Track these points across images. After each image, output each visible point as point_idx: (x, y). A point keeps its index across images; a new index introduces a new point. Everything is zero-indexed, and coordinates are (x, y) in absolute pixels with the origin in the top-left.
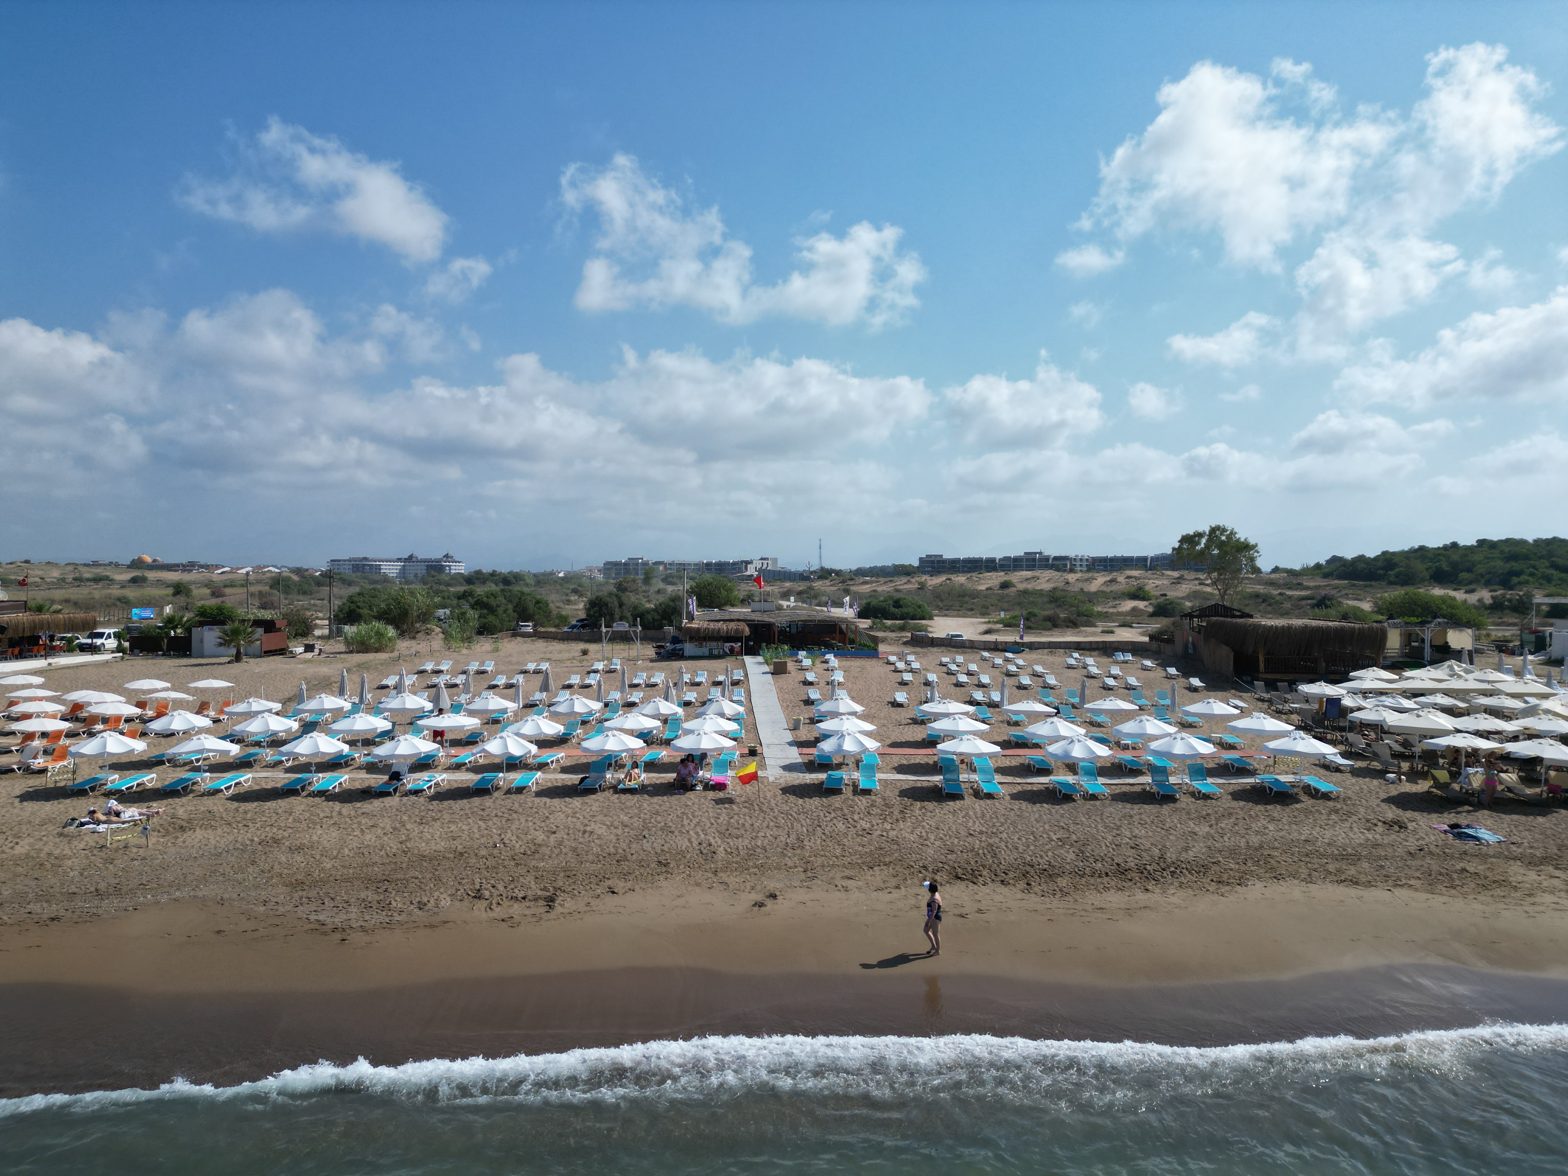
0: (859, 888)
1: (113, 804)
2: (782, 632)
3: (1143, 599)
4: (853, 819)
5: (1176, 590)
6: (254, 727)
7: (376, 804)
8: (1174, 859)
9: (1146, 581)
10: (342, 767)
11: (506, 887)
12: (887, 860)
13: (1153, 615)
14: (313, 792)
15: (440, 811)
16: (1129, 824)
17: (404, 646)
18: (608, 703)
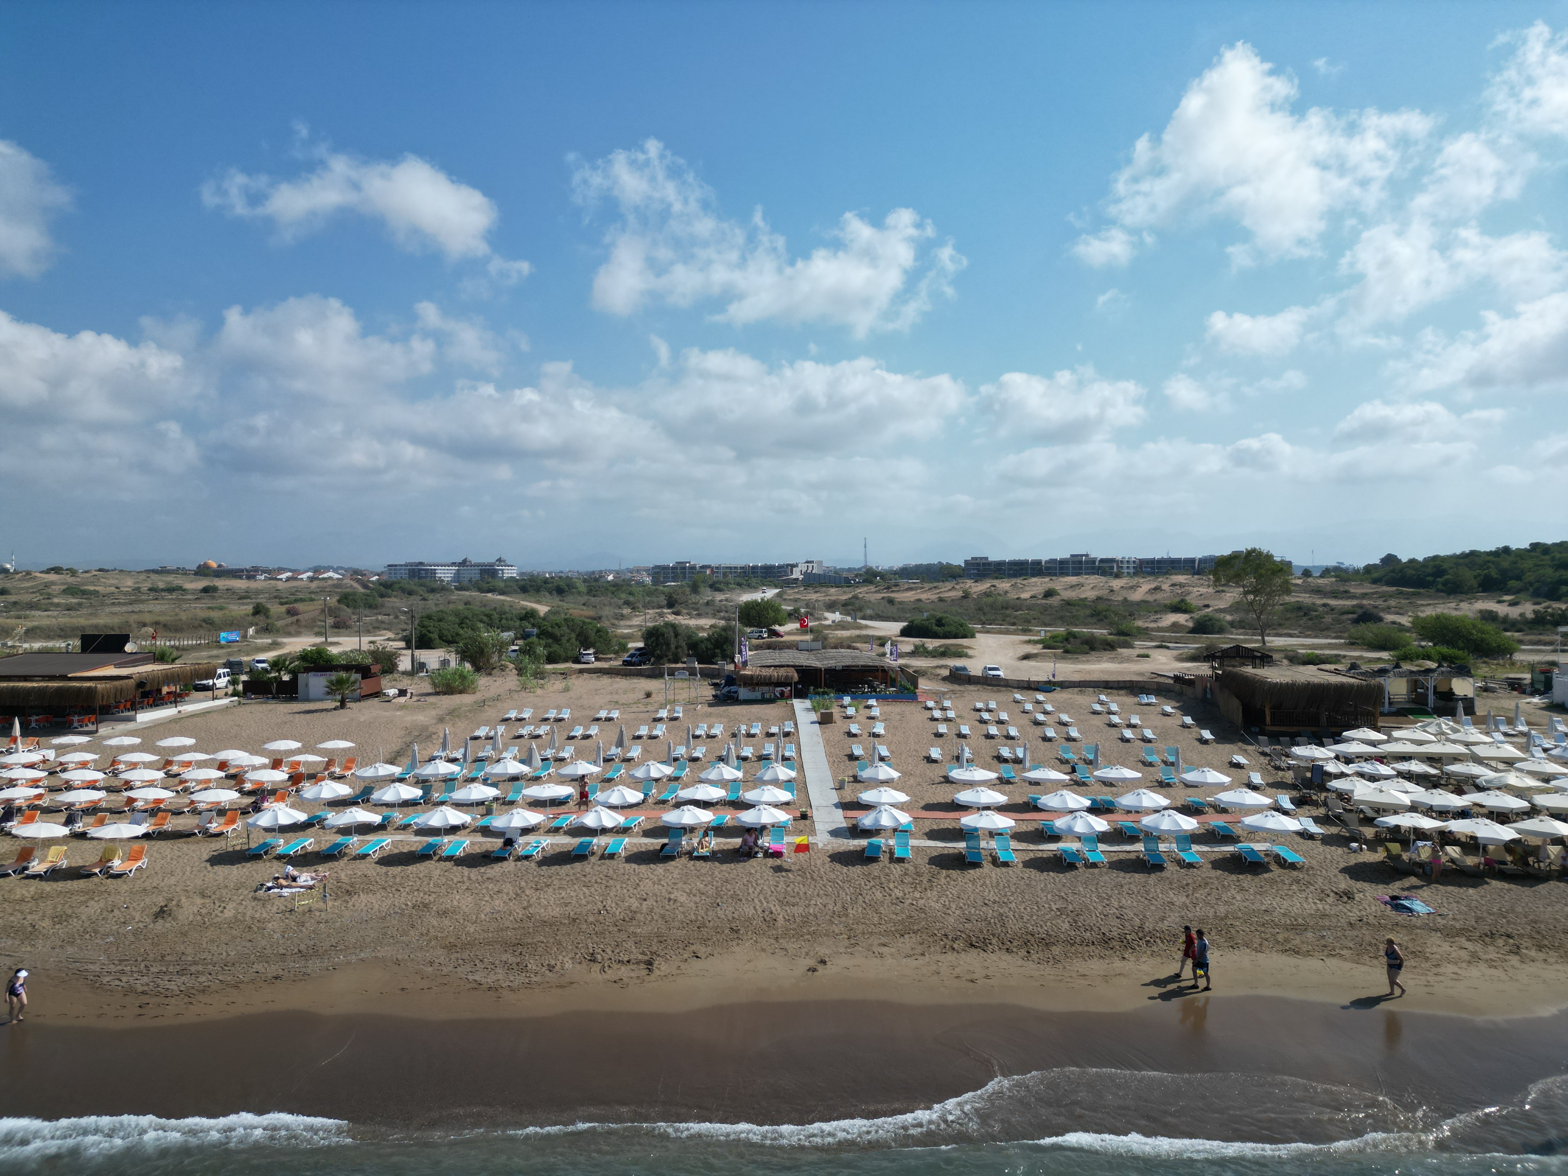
0: (892, 955)
1: (287, 868)
3: (1185, 611)
4: (889, 888)
5: (1220, 599)
7: (497, 869)
8: (1151, 928)
9: (1191, 589)
11: (613, 951)
12: (915, 928)
14: (443, 856)
15: (550, 877)
17: (483, 685)
18: (676, 759)
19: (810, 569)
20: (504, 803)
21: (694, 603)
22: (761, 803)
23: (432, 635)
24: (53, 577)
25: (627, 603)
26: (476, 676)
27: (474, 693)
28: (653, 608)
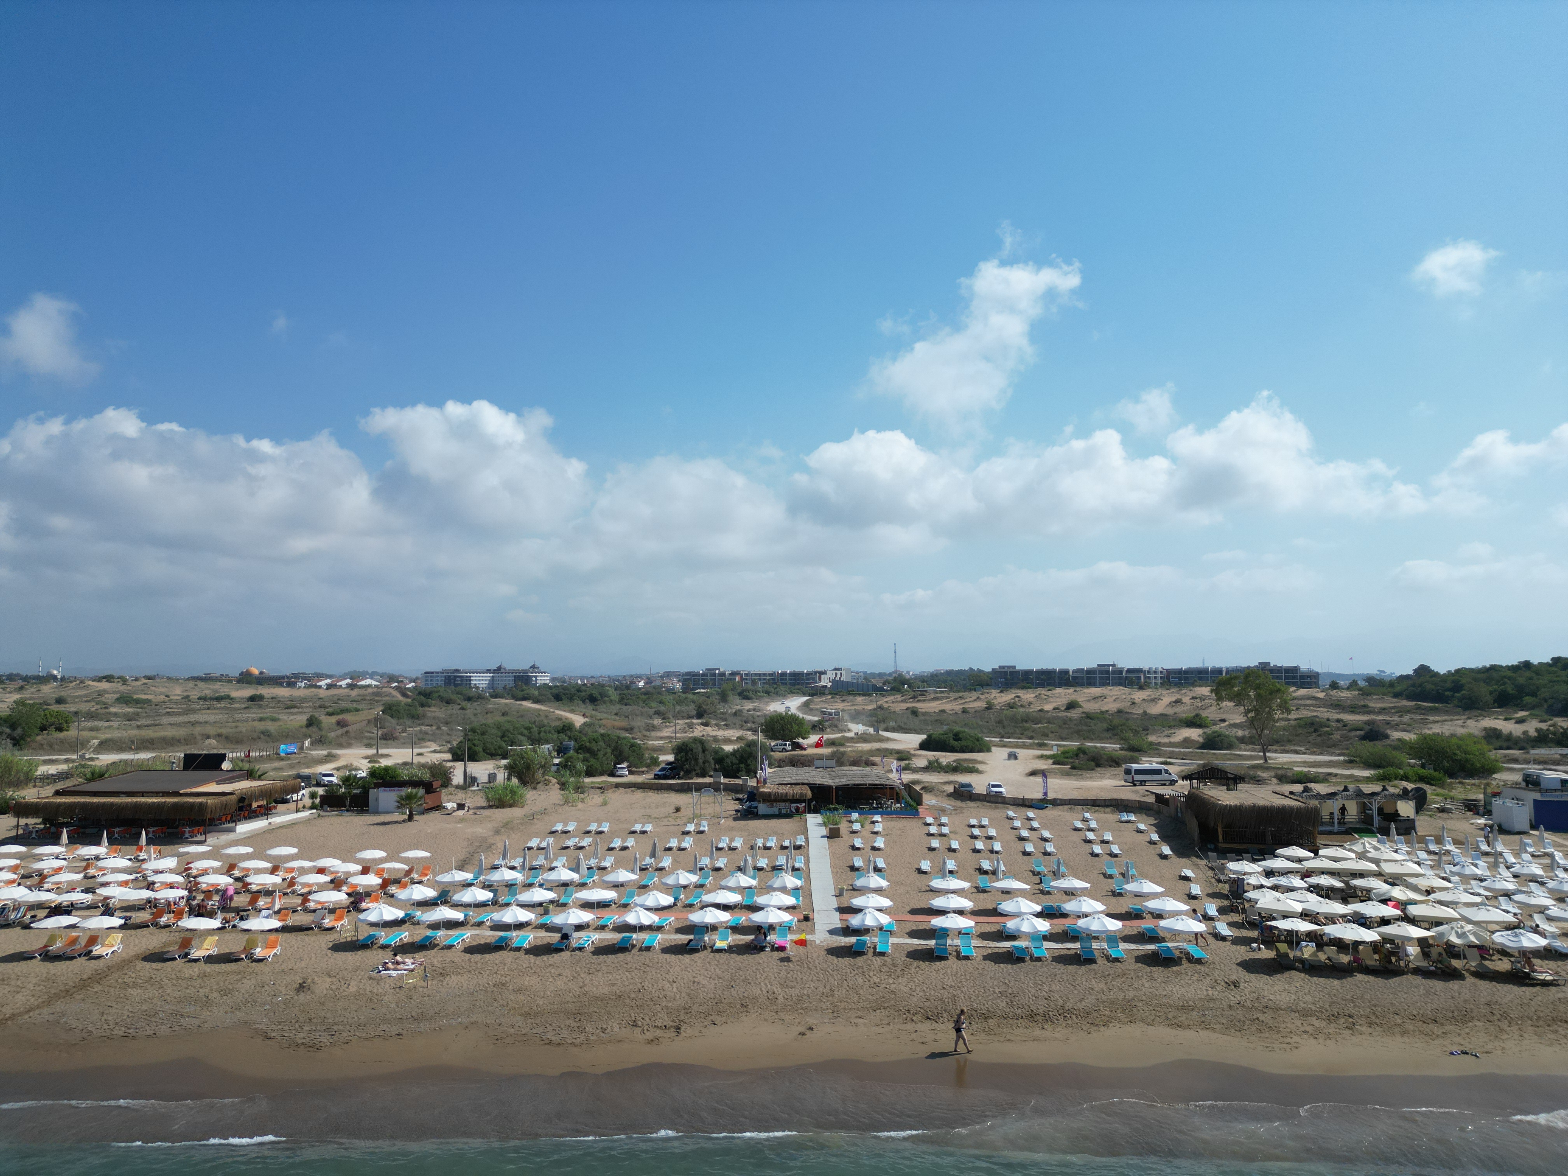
0: (865, 1024)
3: (1200, 726)
4: (869, 975)
7: (558, 956)
8: (1070, 1007)
10: (528, 929)
11: (650, 1019)
14: (515, 947)
15: (600, 964)
16: (1052, 980)
18: (701, 869)
19: (839, 676)
20: (558, 905)
21: (723, 713)
22: (768, 906)
23: (477, 748)
24: (104, 685)
25: (658, 713)
26: (522, 790)
27: (523, 807)
28: (683, 718)
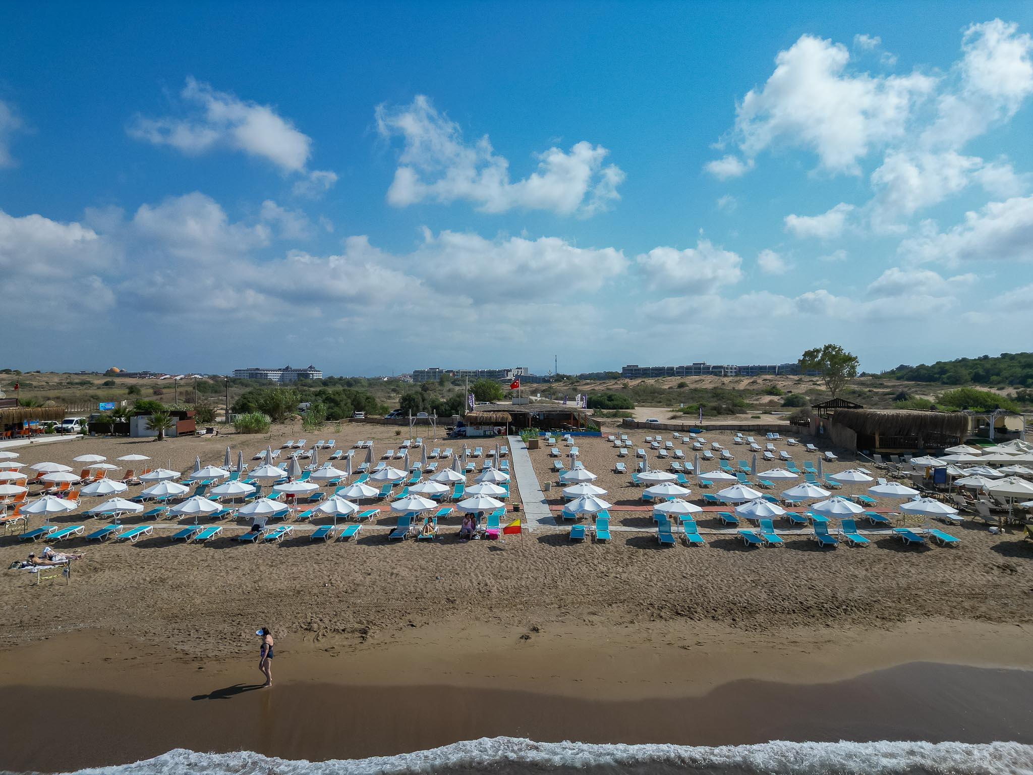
0: (602, 623)
1: (48, 550)
2: (534, 418)
3: (776, 395)
4: (593, 564)
5: (798, 388)
6: (156, 491)
7: (241, 549)
8: (844, 598)
9: (777, 382)
10: (220, 520)
11: (330, 621)
12: (622, 598)
13: (784, 405)
14: (196, 540)
15: (287, 556)
16: (804, 568)
17: (275, 429)
18: (413, 471)
19: (520, 373)
22: (479, 494)
24: (4, 376)
27: (265, 433)
